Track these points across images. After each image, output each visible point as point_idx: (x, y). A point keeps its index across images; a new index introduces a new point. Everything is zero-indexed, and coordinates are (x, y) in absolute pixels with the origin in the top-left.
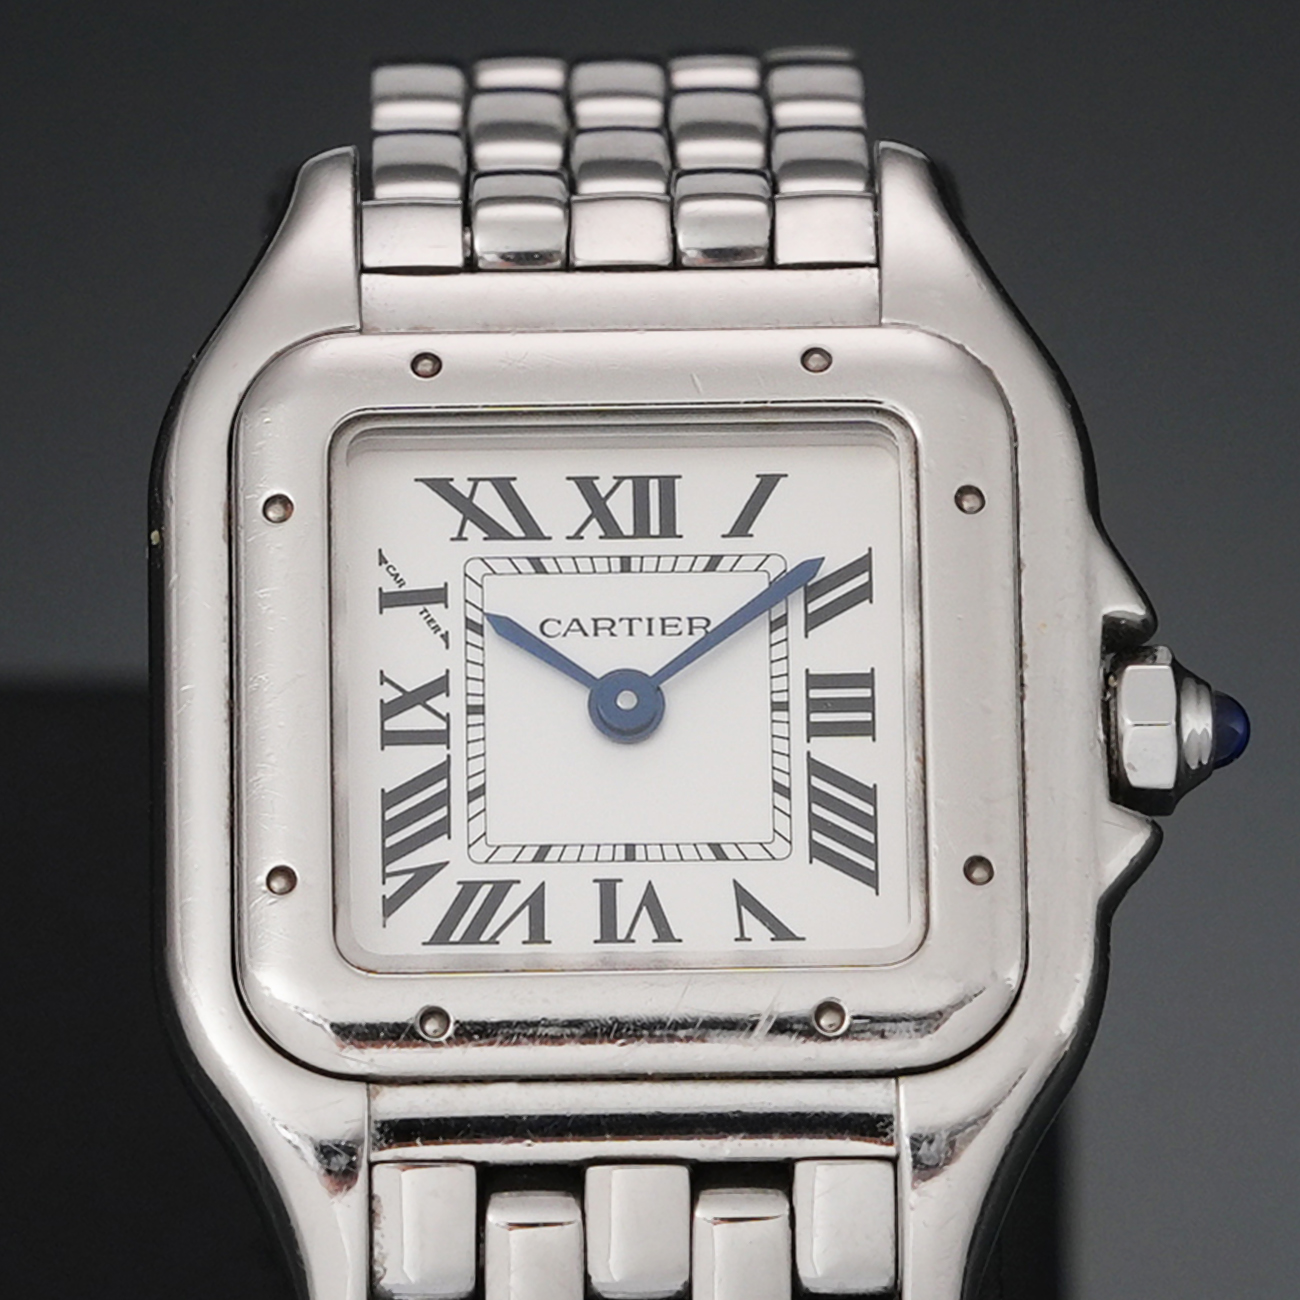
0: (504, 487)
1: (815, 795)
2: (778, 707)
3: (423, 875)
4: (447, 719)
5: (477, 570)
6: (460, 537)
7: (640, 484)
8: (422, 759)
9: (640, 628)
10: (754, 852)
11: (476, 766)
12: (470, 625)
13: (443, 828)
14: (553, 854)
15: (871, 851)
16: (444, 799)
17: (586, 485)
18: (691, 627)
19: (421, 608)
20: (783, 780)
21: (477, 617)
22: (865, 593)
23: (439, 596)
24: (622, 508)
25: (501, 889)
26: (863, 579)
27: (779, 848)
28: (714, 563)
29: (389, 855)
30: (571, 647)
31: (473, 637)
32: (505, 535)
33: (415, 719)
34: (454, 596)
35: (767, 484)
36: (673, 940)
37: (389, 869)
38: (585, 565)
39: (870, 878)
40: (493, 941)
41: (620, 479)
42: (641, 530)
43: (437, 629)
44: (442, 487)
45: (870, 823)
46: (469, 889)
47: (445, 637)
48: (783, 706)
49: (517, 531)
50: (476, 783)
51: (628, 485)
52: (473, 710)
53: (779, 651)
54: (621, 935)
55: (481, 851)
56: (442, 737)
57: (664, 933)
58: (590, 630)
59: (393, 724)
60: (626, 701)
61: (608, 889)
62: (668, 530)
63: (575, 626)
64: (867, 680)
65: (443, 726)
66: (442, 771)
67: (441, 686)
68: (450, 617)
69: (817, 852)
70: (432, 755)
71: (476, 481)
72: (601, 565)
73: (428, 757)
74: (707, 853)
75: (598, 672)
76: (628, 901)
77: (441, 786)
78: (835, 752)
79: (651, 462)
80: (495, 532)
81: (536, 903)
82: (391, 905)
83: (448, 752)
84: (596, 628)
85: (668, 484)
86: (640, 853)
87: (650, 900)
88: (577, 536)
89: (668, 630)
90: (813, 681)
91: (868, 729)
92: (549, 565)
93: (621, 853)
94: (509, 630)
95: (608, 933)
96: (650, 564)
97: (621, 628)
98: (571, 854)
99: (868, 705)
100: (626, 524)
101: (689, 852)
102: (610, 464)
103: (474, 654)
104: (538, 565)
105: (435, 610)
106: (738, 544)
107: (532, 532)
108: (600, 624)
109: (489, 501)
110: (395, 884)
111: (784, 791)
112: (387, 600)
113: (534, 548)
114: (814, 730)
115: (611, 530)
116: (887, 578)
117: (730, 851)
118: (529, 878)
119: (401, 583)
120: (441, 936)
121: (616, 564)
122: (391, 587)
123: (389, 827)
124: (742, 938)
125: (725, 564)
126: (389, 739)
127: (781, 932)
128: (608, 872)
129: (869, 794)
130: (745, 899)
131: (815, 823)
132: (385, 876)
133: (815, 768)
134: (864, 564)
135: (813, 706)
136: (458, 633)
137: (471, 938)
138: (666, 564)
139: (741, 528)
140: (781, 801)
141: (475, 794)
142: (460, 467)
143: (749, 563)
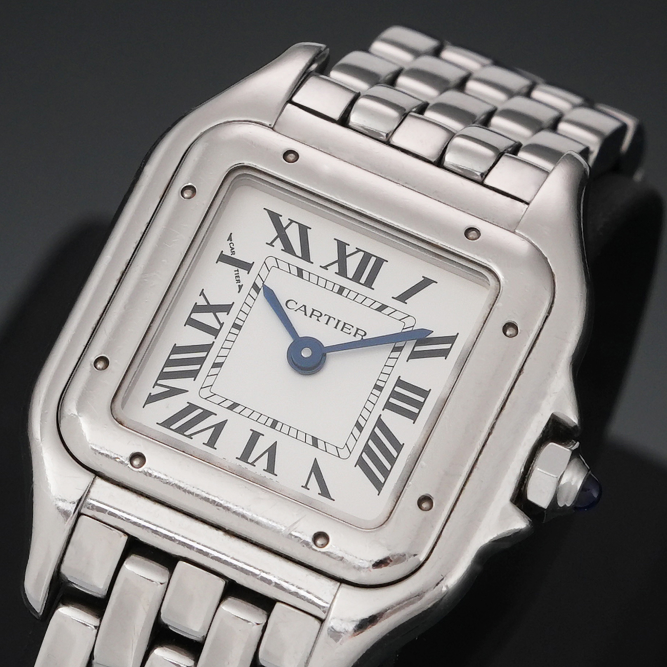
0: (303, 230)
1: (373, 436)
2: (377, 387)
3: (174, 392)
4: (222, 325)
5: (271, 262)
6: (271, 244)
7: (367, 256)
8: (202, 338)
9: (333, 323)
10: (331, 449)
11: (224, 352)
12: (255, 286)
13: (194, 374)
14: (238, 409)
15: (386, 473)
16: (201, 361)
17: (342, 246)
18: (356, 333)
19: (236, 268)
20: (362, 422)
21: (260, 285)
22: (445, 353)
23: (247, 267)
24: (352, 264)
25: (206, 414)
26: (448, 346)
27: (344, 453)
28: (382, 308)
29: (163, 375)
30: (296, 318)
31: (253, 293)
32: (293, 253)
33: (207, 318)
34: (254, 270)
35: (426, 282)
36: (273, 473)
37: (159, 382)
38: (322, 282)
39: (379, 486)
40: (190, 436)
41: (359, 250)
42: (356, 278)
43: (239, 281)
44: (275, 218)
45: (392, 460)
46: (191, 407)
47: (240, 287)
48: (380, 388)
49: (298, 251)
50: (219, 360)
51: (361, 254)
52: (235, 326)
53: (391, 362)
54: (250, 460)
55: (206, 393)
56: (215, 332)
57: (271, 468)
58: (309, 313)
59: (196, 316)
60: (306, 353)
61: (255, 436)
62: (369, 283)
63: (303, 309)
64: (425, 393)
65: (218, 327)
66: (207, 348)
67: (227, 308)
68: (247, 279)
69: (361, 463)
70: (206, 338)
71: (292, 221)
72: (329, 286)
73: (204, 338)
74: (309, 440)
75: (302, 334)
76: (262, 446)
77: (203, 354)
78: (393, 421)
79: (377, 249)
80: (288, 248)
81: (218, 428)
82: (152, 399)
83: (214, 340)
84: (312, 314)
85: (380, 262)
86: (278, 426)
87: (272, 451)
88: (325, 268)
89: (345, 330)
90: (400, 383)
91: (413, 417)
92: (305, 275)
93: (270, 422)
94: (271, 297)
95: (245, 457)
96: (352, 295)
97: (324, 319)
98: (247, 412)
99: (420, 405)
100: (351, 272)
101: (301, 436)
102: (356, 241)
103: (250, 301)
104: (300, 273)
105: (242, 272)
106: (398, 305)
107: (306, 256)
108: (315, 313)
109: (293, 234)
110: (159, 390)
111: (359, 427)
112: (223, 258)
113: (303, 264)
114: (389, 406)
115: (342, 272)
117: (321, 444)
118: (222, 414)
119: (233, 253)
120: (167, 424)
121: (337, 288)
122: (228, 252)
123: (169, 363)
124: (306, 487)
125: (387, 311)
126: (191, 322)
127: (325, 492)
128: (259, 428)
129: (399, 447)
130: (316, 469)
131: (367, 449)
132: (156, 384)
133: (380, 423)
134: (451, 340)
135: (394, 394)
136: (247, 287)
137: (181, 430)
138: (360, 299)
139: (403, 298)
140: (356, 432)
141: (216, 365)
142: (288, 212)
143: (398, 315)
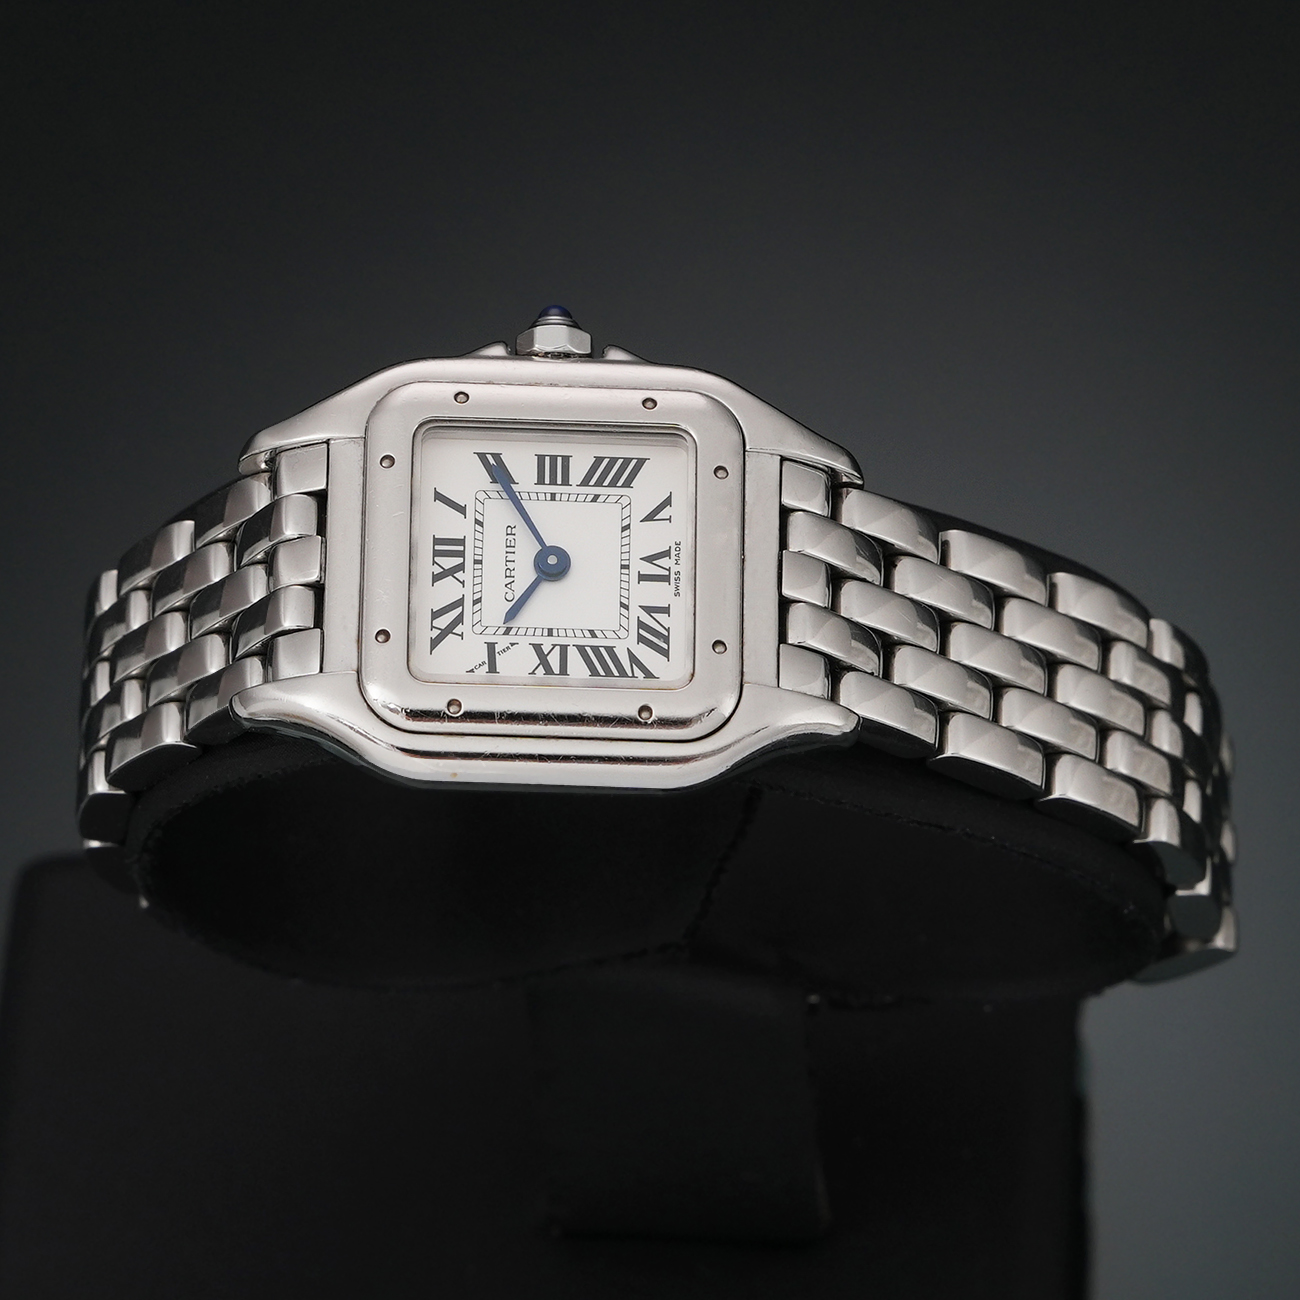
0: (436, 615)
1: (599, 483)
2: (553, 498)
3: (633, 659)
4: (554, 646)
5: (478, 629)
6: (462, 635)
7: (436, 553)
8: (574, 659)
9: (511, 557)
10: (626, 512)
11: (579, 633)
13: (610, 650)
14: (625, 601)
15: (627, 461)
16: (595, 649)
17: (436, 578)
18: (511, 534)
19: (497, 655)
20: (590, 498)
21: (502, 630)
22: (496, 456)
23: (491, 647)
24: (449, 563)
25: (641, 625)
26: (489, 457)
27: (625, 501)
28: (478, 522)
29: (623, 674)
30: (520, 589)
31: (513, 632)
32: (462, 614)
33: (554, 660)
34: (492, 639)
35: (439, 497)
36: (670, 550)
37: (630, 675)
38: (478, 580)
39: (641, 462)
40: (668, 630)
41: (434, 562)
42: (461, 554)
43: (508, 648)
44: (435, 643)
45: (613, 461)
46: (641, 639)
47: (512, 644)
48: (553, 495)
49: (460, 609)
50: (588, 634)
51: (437, 559)
52: (550, 634)
54: (667, 573)
55: (622, 633)
56: (564, 649)
57: (666, 554)
58: (512, 579)
59: (556, 670)
60: (552, 560)
61: (642, 578)
62: (462, 542)
63: (509, 586)
64: (541, 459)
65: (558, 648)
66: (581, 649)
67: (537, 648)
68: (502, 642)
69: (627, 484)
70: (573, 653)
71: (432, 627)
72: (478, 573)
73: (573, 655)
74: (626, 533)
75: (532, 576)
76: (649, 569)
77: (588, 650)
78: (577, 472)
79: (426, 549)
80: (459, 619)
81: (649, 610)
82: (648, 674)
83: (571, 646)
84: (510, 577)
85: (437, 541)
86: (625, 563)
87: (650, 559)
88: (463, 583)
89: (513, 544)
90: (541, 481)
91: (566, 459)
92: (477, 596)
93: (625, 571)
94: (512, 614)
95: (666, 579)
96: (478, 551)
97: (511, 565)
98: (625, 593)
99: (554, 459)
100: (458, 561)
101: (626, 541)
102: (426, 567)
103: (520, 632)
104: (477, 602)
105: (498, 648)
106: (469, 511)
107: (460, 602)
108: (508, 575)
109: (444, 621)
110: (637, 672)
111: (595, 498)
112: (493, 669)
113: (468, 603)
114: (566, 482)
115: (461, 567)
116: (489, 446)
117: (625, 523)
118: (636, 612)
119: (484, 663)
120: (665, 653)
121: (478, 566)
122: (486, 668)
123: (609, 674)
124: (670, 519)
125: (480, 518)
126: (564, 671)
127: (667, 502)
128: (634, 577)
129: (599, 460)
130: (650, 517)
131: (613, 484)
132: (633, 676)
133: (585, 482)
134: (482, 457)
135: (553, 482)
136: (510, 639)
137: (666, 640)
138: (478, 544)
139: (462, 510)
140: (601, 499)
141: (593, 634)
142: (424, 633)
143: (479, 507)
